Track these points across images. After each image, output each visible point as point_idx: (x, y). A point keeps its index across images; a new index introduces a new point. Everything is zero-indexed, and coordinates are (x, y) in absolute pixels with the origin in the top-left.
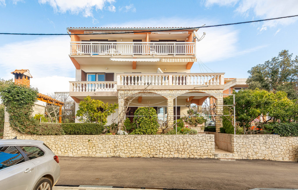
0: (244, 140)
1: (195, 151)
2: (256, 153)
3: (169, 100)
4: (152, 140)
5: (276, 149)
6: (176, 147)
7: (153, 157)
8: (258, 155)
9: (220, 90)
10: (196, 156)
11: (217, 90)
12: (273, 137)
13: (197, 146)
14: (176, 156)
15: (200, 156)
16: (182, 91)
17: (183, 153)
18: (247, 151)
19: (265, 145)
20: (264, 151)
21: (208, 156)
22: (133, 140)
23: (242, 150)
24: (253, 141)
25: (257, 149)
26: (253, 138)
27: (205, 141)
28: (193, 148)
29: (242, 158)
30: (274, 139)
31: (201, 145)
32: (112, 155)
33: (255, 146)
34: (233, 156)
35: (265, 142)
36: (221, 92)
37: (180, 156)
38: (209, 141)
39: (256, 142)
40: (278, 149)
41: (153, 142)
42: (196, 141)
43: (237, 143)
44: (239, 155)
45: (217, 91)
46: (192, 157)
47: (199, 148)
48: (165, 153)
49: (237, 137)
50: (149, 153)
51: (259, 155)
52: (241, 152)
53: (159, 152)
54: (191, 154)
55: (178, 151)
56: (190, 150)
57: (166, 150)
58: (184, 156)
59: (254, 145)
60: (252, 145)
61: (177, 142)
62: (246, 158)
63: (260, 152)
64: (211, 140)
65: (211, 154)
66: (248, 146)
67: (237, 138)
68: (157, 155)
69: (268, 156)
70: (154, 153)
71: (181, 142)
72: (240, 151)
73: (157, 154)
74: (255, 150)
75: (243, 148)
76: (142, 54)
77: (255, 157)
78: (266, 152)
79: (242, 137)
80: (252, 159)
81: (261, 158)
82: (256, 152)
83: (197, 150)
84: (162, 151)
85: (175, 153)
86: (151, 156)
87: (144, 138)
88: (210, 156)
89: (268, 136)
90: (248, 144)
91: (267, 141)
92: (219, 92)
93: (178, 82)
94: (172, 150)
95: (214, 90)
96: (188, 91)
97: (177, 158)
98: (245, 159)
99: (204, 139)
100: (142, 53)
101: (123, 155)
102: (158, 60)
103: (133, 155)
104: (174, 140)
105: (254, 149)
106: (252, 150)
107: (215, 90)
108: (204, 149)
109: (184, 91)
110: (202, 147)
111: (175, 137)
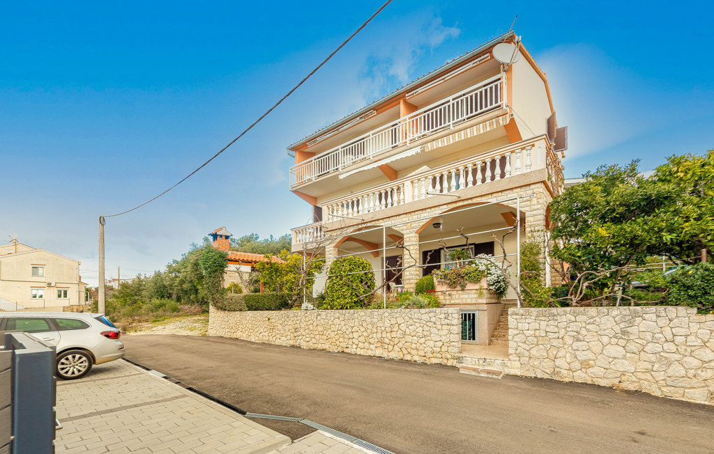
0: (542, 323)
1: (414, 346)
2: (585, 365)
3: (405, 236)
4: (341, 319)
5: (677, 356)
6: (379, 335)
7: (343, 352)
8: (591, 370)
9: (532, 187)
10: (416, 358)
11: (523, 189)
12: (658, 316)
13: (418, 334)
14: (378, 352)
15: (425, 358)
16: (433, 209)
17: (391, 347)
18: (551, 356)
19: (622, 342)
20: (617, 360)
21: (441, 360)
22: (315, 319)
23: (534, 352)
24: (573, 327)
25: (589, 351)
26: (573, 319)
27: (435, 323)
28: (409, 338)
29: (533, 375)
30: (662, 322)
31: (425, 333)
32: (292, 342)
33: (579, 344)
34: (504, 365)
35: (624, 332)
36: (535, 191)
37: (385, 355)
38: (443, 323)
39: (584, 332)
40: (686, 359)
41: (343, 323)
42: (416, 324)
43: (516, 332)
44: (523, 365)
45: (522, 192)
46: (408, 357)
47: (423, 340)
48: (361, 345)
49: (516, 314)
50: (338, 343)
51: (596, 370)
52: (530, 358)
53: (351, 343)
54: (405, 352)
55: (381, 342)
56: (404, 342)
57: (362, 339)
58: (393, 355)
59: (578, 340)
60: (569, 341)
61: (380, 324)
62: (546, 376)
63: (602, 361)
64: (449, 322)
65: (449, 356)
66: (555, 343)
67: (517, 317)
68: (347, 348)
69: (634, 379)
70: (343, 345)
71: (387, 324)
72: (527, 354)
73: (348, 346)
74: (582, 356)
75: (537, 345)
76: (397, 146)
77: (580, 377)
78: (626, 366)
79: (535, 313)
80: (567, 380)
81: (603, 383)
82: (585, 361)
83: (418, 344)
84: (357, 342)
85: (376, 347)
86: (340, 349)
87: (329, 315)
88: (445, 361)
89: (636, 312)
90: (556, 335)
91: (634, 330)
92: (530, 192)
93: (447, 186)
94: (372, 341)
95: (515, 190)
96: (445, 206)
97: (380, 357)
98: (541, 379)
99: (433, 319)
100: (397, 143)
101: (304, 345)
102: (418, 150)
103: (316, 346)
104: (375, 320)
105: (577, 353)
106: (568, 355)
107: (518, 190)
108: (432, 343)
109: (437, 208)
110: (429, 338)
111: (376, 313)
